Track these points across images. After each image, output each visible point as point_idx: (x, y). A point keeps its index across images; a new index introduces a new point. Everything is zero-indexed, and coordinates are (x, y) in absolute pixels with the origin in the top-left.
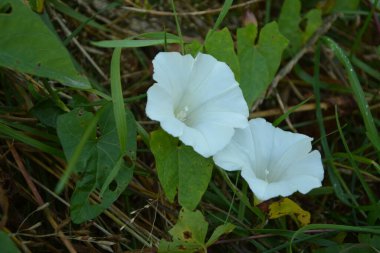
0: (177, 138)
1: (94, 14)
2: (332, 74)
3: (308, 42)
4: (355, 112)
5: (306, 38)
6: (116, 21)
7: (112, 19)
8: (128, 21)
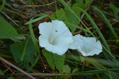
0: (51, 52)
1: (14, 9)
2: (96, 16)
3: (87, 7)
4: (106, 27)
5: (86, 6)
6: (22, 10)
7: (20, 10)
8: (26, 9)
